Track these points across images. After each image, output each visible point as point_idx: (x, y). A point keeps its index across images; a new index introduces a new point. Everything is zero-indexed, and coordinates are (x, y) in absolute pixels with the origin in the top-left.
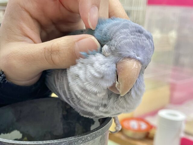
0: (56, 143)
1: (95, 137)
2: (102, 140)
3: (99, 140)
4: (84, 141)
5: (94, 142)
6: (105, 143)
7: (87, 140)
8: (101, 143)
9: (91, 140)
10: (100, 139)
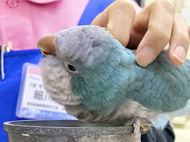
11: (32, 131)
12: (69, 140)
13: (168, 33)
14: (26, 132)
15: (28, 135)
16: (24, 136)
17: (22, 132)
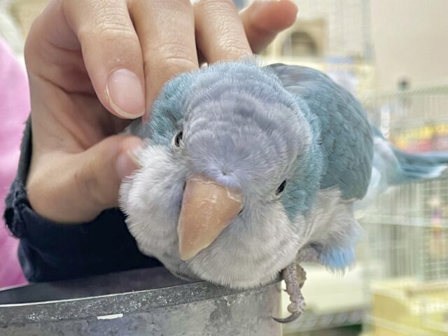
1: (182, 300)
4: (147, 306)
7: (155, 304)
8: (217, 326)
9: (169, 305)
11: (138, 302)
12: (216, 307)
13: (190, 58)
14: (119, 308)
15: (121, 315)
16: (106, 320)
17: (105, 310)
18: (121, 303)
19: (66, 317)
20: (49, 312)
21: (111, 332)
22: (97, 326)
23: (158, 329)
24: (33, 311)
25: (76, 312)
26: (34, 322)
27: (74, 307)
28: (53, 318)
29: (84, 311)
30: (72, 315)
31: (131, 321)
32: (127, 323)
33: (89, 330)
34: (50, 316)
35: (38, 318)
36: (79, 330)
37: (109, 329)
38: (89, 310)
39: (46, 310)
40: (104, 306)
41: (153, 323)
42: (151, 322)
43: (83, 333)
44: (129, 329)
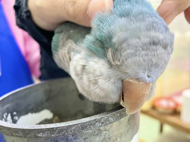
0: (62, 128)
1: (120, 118)
2: (131, 120)
3: (127, 121)
4: (104, 124)
5: (120, 124)
6: (135, 123)
7: (108, 122)
8: (130, 124)
9: (114, 121)
10: (127, 119)
18: (91, 125)
19: (61, 135)
20: (50, 132)
21: (85, 139)
22: (77, 137)
23: (107, 133)
24: (41, 132)
25: (67, 132)
26: (41, 137)
27: (65, 130)
28: (53, 135)
29: (71, 131)
30: (64, 134)
31: (95, 132)
32: (93, 133)
33: (72, 139)
34: (51, 134)
35: (44, 135)
36: (67, 139)
37: (84, 137)
38: (74, 130)
39: (48, 132)
40: (82, 127)
41: (105, 131)
42: (104, 130)
43: (69, 141)
44: (94, 136)
